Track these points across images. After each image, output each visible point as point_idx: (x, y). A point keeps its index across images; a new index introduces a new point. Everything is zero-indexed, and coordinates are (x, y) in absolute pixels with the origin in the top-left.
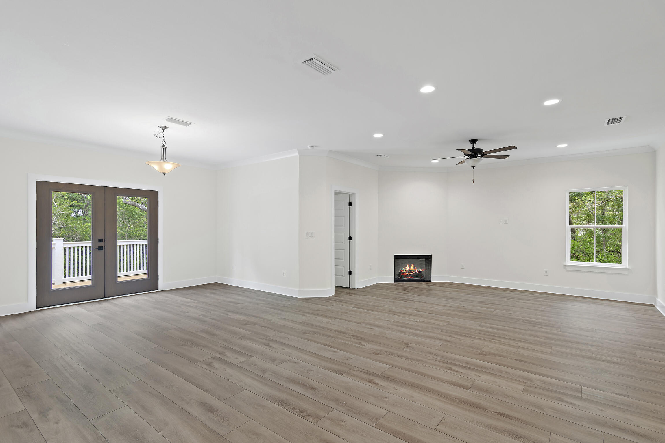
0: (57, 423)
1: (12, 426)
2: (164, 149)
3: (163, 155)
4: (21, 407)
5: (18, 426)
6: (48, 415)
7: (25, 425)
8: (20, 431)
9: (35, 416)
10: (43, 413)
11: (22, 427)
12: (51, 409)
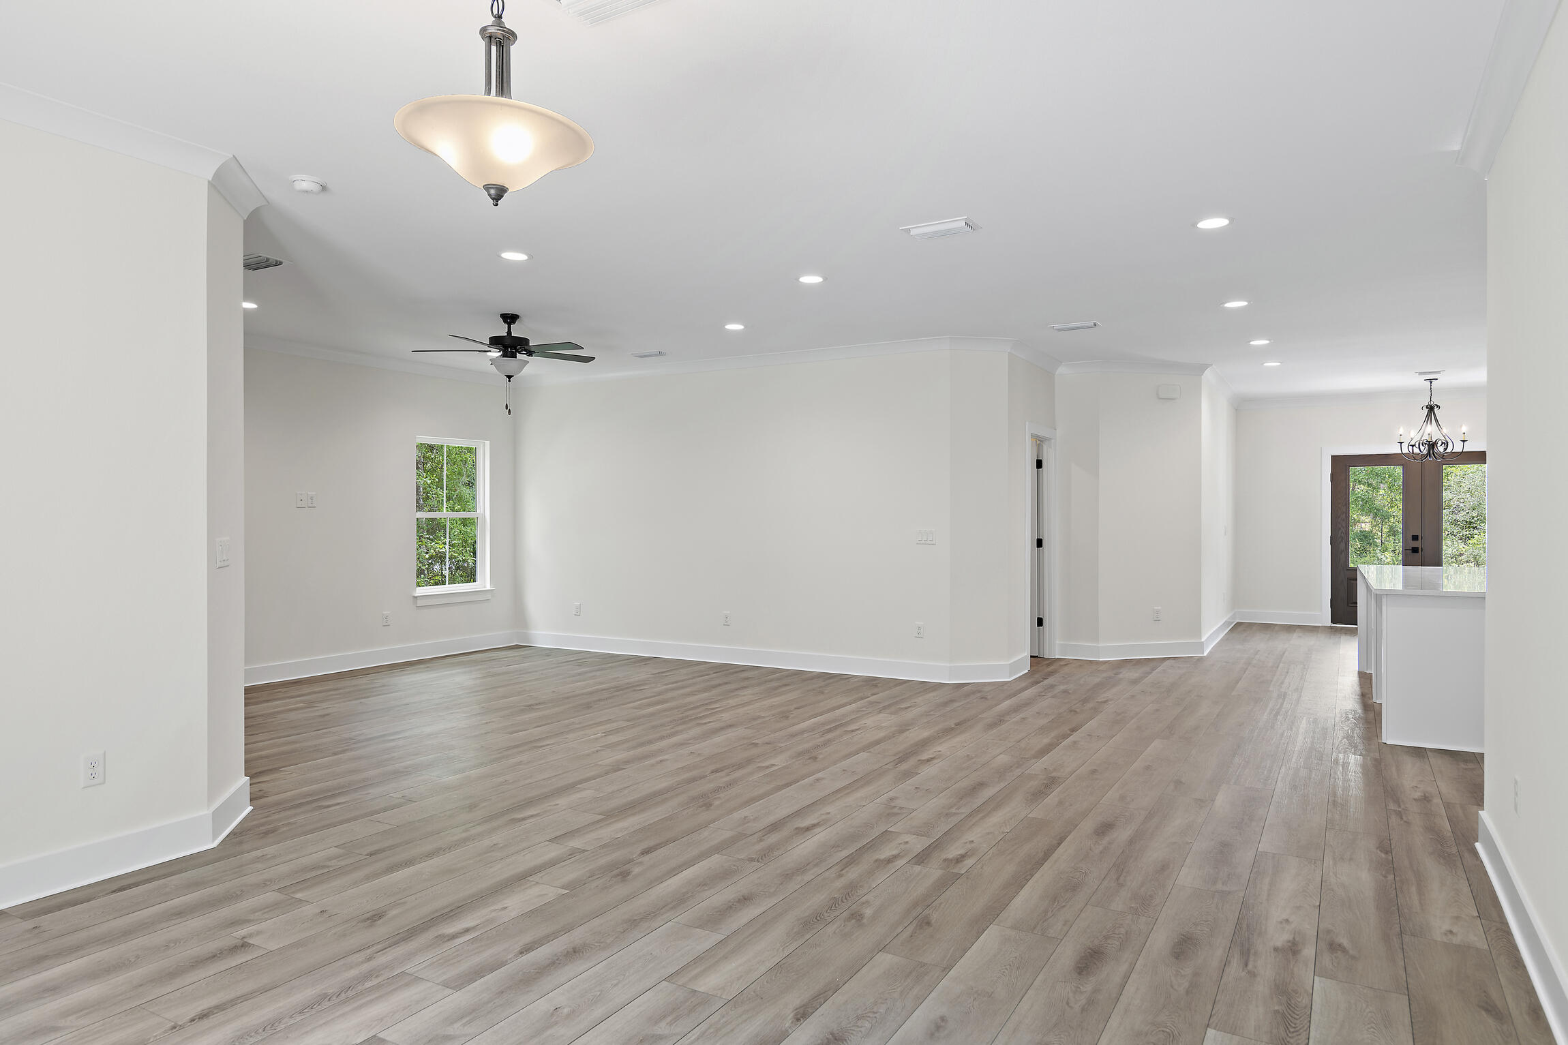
0: (1287, 921)
1: (1353, 957)
4: (1320, 985)
5: (1344, 950)
6: (1289, 941)
7: (1334, 947)
8: (1345, 942)
9: (1309, 952)
10: (1292, 949)
11: (1340, 945)
12: (1276, 949)
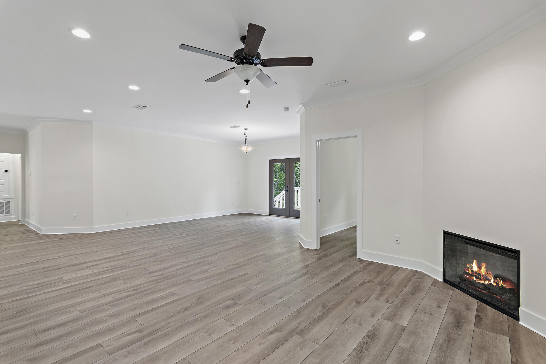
2: (246, 140)
3: (246, 143)
